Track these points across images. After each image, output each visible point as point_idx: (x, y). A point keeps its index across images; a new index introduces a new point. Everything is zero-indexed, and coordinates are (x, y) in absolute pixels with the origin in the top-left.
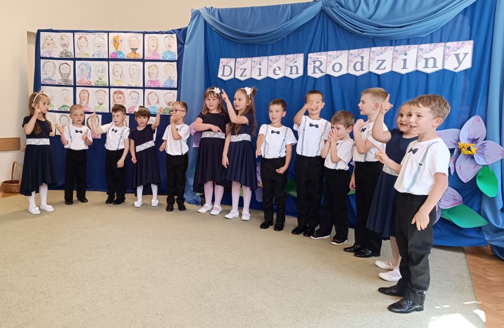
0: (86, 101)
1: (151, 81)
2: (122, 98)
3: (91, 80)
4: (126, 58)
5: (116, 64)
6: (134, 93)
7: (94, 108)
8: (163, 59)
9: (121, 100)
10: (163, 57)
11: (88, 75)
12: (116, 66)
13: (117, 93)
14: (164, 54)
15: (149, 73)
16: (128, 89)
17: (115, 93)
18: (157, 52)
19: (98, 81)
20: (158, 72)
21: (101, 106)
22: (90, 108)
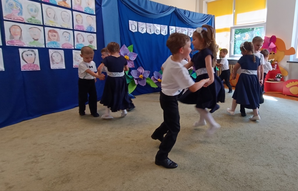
0: (19, 36)
1: (78, 26)
2: (56, 36)
3: (23, 17)
4: (58, 4)
5: (49, 8)
6: (66, 33)
7: (28, 43)
8: (85, 12)
9: (56, 38)
10: (85, 10)
11: (19, 11)
12: (49, 9)
13: (52, 31)
14: (85, 8)
15: (76, 20)
16: (61, 30)
17: (50, 31)
18: (81, 6)
19: (31, 19)
20: (82, 20)
21: (36, 41)
22: (24, 43)
